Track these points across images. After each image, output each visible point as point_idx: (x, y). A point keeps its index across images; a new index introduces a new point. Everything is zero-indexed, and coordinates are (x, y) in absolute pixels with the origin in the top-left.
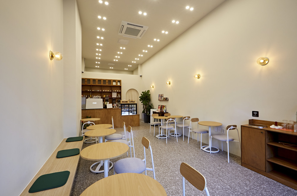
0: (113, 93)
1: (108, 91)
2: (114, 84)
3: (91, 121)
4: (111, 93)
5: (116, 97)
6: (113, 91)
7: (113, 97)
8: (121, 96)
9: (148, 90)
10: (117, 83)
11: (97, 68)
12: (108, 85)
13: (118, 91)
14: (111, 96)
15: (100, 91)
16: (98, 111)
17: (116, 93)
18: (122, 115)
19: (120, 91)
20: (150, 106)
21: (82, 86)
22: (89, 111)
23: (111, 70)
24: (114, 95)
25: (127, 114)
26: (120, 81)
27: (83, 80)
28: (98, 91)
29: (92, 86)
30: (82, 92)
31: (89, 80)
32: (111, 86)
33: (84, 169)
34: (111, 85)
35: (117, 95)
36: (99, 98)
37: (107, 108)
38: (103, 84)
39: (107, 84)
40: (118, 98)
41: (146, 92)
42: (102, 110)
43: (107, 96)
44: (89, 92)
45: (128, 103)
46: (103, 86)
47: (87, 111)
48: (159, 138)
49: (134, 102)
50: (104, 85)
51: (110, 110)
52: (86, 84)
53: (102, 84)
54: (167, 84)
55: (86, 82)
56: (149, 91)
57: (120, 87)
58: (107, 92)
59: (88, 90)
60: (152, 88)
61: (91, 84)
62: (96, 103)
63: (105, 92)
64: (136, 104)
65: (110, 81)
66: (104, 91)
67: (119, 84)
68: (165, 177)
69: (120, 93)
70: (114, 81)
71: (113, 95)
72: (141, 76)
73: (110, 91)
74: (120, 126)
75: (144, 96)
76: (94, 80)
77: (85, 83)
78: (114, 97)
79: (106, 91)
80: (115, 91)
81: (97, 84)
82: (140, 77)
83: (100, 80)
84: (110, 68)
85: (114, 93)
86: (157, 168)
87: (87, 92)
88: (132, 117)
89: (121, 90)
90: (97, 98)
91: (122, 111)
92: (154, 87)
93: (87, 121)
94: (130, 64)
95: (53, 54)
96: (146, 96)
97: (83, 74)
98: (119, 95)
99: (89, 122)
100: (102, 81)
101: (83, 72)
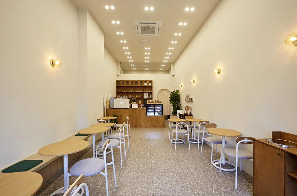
0: (144, 93)
1: (140, 91)
2: (146, 84)
4: (143, 93)
5: (147, 97)
6: (145, 92)
7: (144, 97)
8: (152, 96)
9: (177, 90)
10: (148, 84)
11: (134, 71)
12: (140, 86)
13: (149, 91)
14: (143, 96)
15: (133, 91)
16: (124, 110)
17: (148, 93)
19: (151, 91)
20: (178, 107)
21: (117, 87)
22: (116, 110)
23: (147, 71)
24: (146, 96)
26: (151, 82)
27: (118, 82)
28: (131, 91)
29: (126, 87)
30: (117, 93)
31: (123, 82)
32: (143, 87)
34: (143, 86)
35: (149, 96)
36: (125, 98)
37: (133, 108)
39: (139, 85)
40: (150, 98)
41: (175, 92)
42: (128, 110)
43: (139, 96)
44: (124, 93)
45: (153, 103)
46: (135, 87)
48: (172, 142)
49: (160, 102)
50: (136, 86)
51: (135, 110)
52: (121, 85)
53: (134, 85)
54: (191, 83)
55: (121, 83)
57: (151, 87)
59: (123, 91)
60: (181, 87)
61: (125, 85)
62: (122, 103)
63: (137, 92)
64: (162, 105)
65: (141, 82)
66: (136, 91)
67: (150, 84)
69: (151, 93)
70: (146, 82)
71: (144, 95)
72: (173, 75)
73: (142, 91)
74: (144, 126)
75: (172, 96)
76: (128, 82)
77: (120, 84)
78: (146, 97)
79: (138, 91)
80: (147, 91)
81: (130, 85)
82: (172, 77)
83: (132, 82)
84: (146, 69)
85: (146, 93)
87: (121, 92)
88: (157, 117)
89: (152, 90)
90: (124, 98)
91: (147, 111)
92: (183, 87)
93: (100, 119)
94: (163, 64)
95: (55, 61)
96: (175, 96)
97: (119, 76)
98: (150, 95)
99: (102, 120)
100: (135, 83)
101: (118, 75)
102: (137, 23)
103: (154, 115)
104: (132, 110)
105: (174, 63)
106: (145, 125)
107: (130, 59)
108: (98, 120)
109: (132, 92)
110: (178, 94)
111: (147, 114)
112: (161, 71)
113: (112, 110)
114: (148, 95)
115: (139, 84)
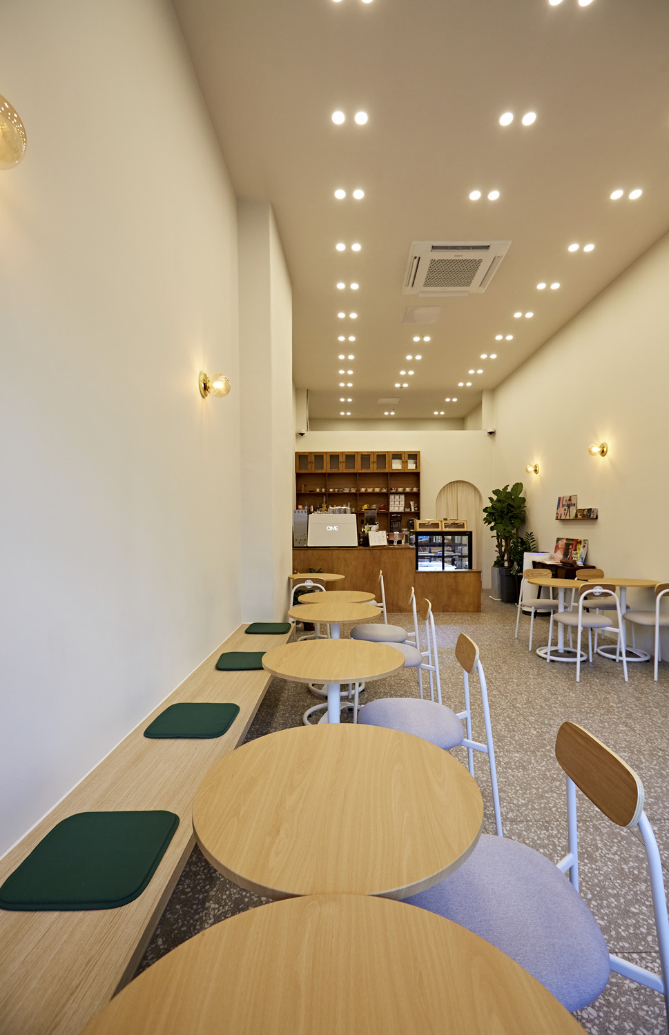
0: (392, 497)
1: (377, 490)
2: (397, 466)
3: (314, 580)
4: (386, 496)
5: (401, 510)
6: (393, 491)
7: (392, 509)
8: (418, 506)
9: (517, 484)
10: (405, 463)
12: (376, 471)
13: (408, 490)
14: (387, 506)
15: (353, 491)
16: (342, 553)
17: (403, 497)
18: (420, 569)
19: (415, 490)
20: (523, 543)
21: (299, 476)
22: (315, 552)
24: (397, 505)
25: (436, 566)
26: (414, 456)
27: (301, 458)
28: (347, 490)
29: (330, 474)
30: (300, 496)
31: (319, 457)
32: (386, 474)
33: (287, 715)
34: (387, 471)
35: (407, 505)
36: (345, 512)
37: (371, 544)
38: (362, 468)
39: (373, 468)
40: (410, 513)
41: (509, 490)
42: (356, 552)
43: (374, 506)
44: (321, 495)
45: (439, 530)
46: (360, 474)
47: (310, 552)
48: (549, 657)
49: (463, 526)
50: (364, 471)
51: (378, 553)
52: (312, 469)
53: (358, 468)
54: (593, 455)
55: (311, 463)
56: (518, 487)
57: (416, 476)
58: (373, 494)
59: (318, 490)
60: (534, 474)
61: (327, 468)
62: (335, 528)
63: (366, 494)
64: (470, 534)
65: (382, 457)
66: (363, 490)
67: (411, 466)
68: (547, 792)
69: (416, 496)
70: (397, 456)
71: (392, 503)
72: (491, 433)
73: (384, 491)
75: (498, 505)
76: (334, 457)
77: (309, 466)
78: (397, 510)
79: (370, 490)
80: (400, 490)
81: (342, 468)
82: (488, 438)
83: (350, 457)
84: (386, 413)
85: (397, 497)
86: (521, 759)
87: (313, 494)
88: (455, 577)
89: (418, 485)
90: (340, 512)
91: (417, 558)
92: (540, 471)
94: (452, 393)
96: (509, 504)
97: (303, 439)
98: (412, 503)
100: (358, 460)
101: (302, 434)
104: (368, 552)
105: (494, 390)
107: (346, 379)
109: (349, 494)
113: (302, 552)
114: (403, 503)
115: (375, 465)
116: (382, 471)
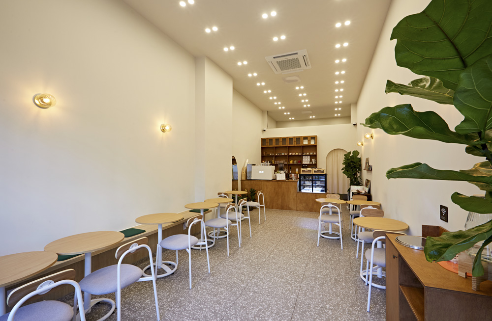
0: (304, 157)
1: (297, 154)
2: (306, 142)
4: (301, 157)
5: (308, 163)
6: (304, 154)
7: (304, 163)
8: (316, 161)
10: (309, 141)
11: (292, 121)
12: (296, 145)
13: (311, 154)
14: (301, 161)
15: (286, 154)
16: (265, 182)
17: (309, 157)
19: (315, 153)
21: (263, 148)
23: (313, 120)
24: (306, 160)
25: (309, 190)
26: (314, 138)
27: (264, 141)
28: (283, 154)
29: (275, 147)
30: (263, 157)
31: (271, 140)
32: (301, 146)
34: (301, 145)
35: (311, 161)
37: (277, 179)
38: (290, 144)
39: (294, 144)
40: (312, 164)
41: (351, 155)
42: (271, 182)
43: (295, 161)
44: (272, 156)
45: (311, 173)
46: (289, 147)
47: (252, 182)
49: (323, 172)
50: (290, 145)
52: (268, 145)
53: (288, 144)
55: (268, 142)
56: (356, 152)
57: (315, 147)
58: (295, 156)
59: (271, 154)
60: (362, 146)
61: (274, 145)
62: (263, 172)
64: (325, 176)
65: (298, 139)
66: (290, 154)
67: (312, 142)
69: (315, 156)
70: (305, 138)
71: (304, 160)
72: (354, 125)
73: (300, 154)
74: (295, 208)
76: (277, 140)
77: (267, 144)
78: (306, 163)
79: (294, 154)
80: (308, 154)
81: (281, 145)
82: (353, 127)
83: (284, 139)
84: (311, 117)
85: (306, 157)
87: (269, 156)
88: (317, 196)
89: (316, 151)
91: (301, 186)
92: (364, 145)
93: (221, 193)
94: (338, 106)
95: (165, 126)
96: (352, 161)
97: (265, 132)
98: (313, 160)
99: (223, 195)
100: (288, 141)
101: (264, 130)
102: (269, 59)
103: (311, 192)
104: (276, 182)
105: (356, 103)
106: (297, 207)
107: (280, 105)
108: (219, 194)
109: (284, 156)
110: (359, 157)
111: (300, 190)
112: (337, 118)
113: (249, 182)
114: (309, 160)
115: (295, 143)
116: (298, 145)
